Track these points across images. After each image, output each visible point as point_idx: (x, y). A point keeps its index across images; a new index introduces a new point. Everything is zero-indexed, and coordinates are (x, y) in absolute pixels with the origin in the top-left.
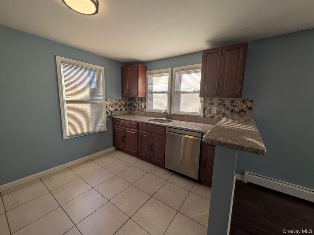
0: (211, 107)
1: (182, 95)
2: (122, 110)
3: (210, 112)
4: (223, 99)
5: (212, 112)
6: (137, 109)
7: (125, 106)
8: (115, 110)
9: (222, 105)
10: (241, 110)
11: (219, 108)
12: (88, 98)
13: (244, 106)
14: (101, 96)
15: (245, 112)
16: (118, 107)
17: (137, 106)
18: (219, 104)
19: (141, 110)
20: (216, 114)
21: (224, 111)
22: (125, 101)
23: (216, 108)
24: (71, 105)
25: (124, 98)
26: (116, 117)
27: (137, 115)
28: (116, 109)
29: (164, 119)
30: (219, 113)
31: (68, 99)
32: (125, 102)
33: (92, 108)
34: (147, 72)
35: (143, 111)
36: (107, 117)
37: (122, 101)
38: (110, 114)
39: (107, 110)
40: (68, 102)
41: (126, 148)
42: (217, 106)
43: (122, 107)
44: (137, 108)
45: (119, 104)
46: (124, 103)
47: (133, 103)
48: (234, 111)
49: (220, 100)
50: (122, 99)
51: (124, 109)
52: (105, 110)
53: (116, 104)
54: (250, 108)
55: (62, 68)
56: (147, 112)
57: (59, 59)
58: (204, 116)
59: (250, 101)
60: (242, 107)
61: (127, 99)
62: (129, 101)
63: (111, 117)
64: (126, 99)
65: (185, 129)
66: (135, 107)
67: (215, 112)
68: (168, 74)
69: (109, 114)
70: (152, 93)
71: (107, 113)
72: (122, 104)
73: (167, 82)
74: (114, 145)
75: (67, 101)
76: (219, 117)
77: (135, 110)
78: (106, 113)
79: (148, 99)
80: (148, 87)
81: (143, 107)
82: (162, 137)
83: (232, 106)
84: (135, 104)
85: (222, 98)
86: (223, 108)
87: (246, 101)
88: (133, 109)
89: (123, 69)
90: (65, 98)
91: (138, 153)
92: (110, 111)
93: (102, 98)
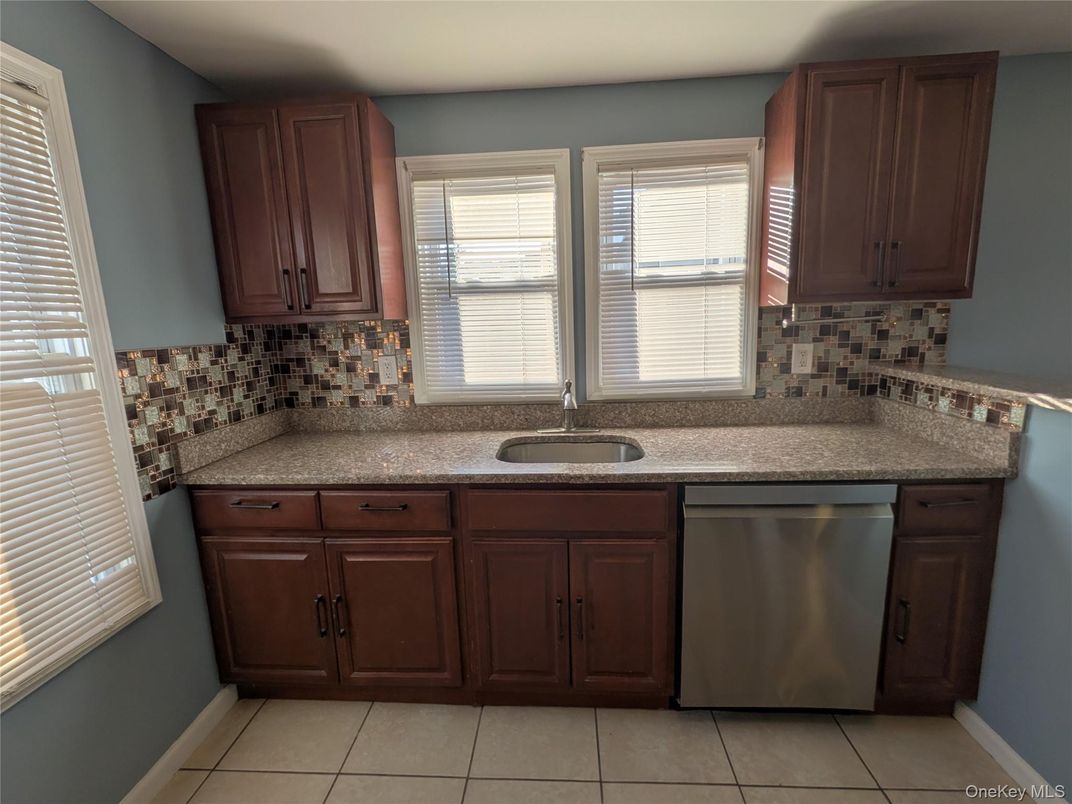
0: (790, 347)
1: (643, 298)
2: (236, 417)
3: (785, 368)
4: (837, 305)
5: (796, 369)
6: (336, 397)
7: (250, 386)
8: (198, 428)
9: (835, 334)
10: (910, 348)
11: (822, 346)
13: (920, 332)
15: (923, 355)
16: (211, 401)
17: (341, 378)
18: (825, 331)
19: (368, 397)
20: (813, 376)
21: (845, 358)
22: (245, 349)
23: (809, 347)
25: (238, 332)
26: (206, 478)
27: (347, 432)
28: (203, 417)
29: (561, 431)
30: (822, 368)
32: (248, 357)
34: (399, 161)
35: (386, 401)
36: (147, 492)
37: (233, 355)
38: (163, 461)
39: (143, 438)
41: (355, 675)
42: (815, 340)
43: (238, 394)
44: (338, 387)
45: (216, 375)
46: (244, 370)
47: (300, 362)
48: (884, 356)
49: (827, 312)
50: (230, 337)
51: (249, 407)
53: (195, 382)
54: (941, 340)
56: (423, 407)
58: (760, 392)
59: (940, 311)
60: (911, 336)
61: (260, 336)
62: (267, 347)
63: (174, 485)
64: (251, 334)
65: (801, 478)
66: (326, 386)
67: (808, 369)
68: (549, 179)
69: (157, 468)
70: (450, 292)
72: (231, 375)
73: (550, 228)
74: (225, 678)
76: (825, 388)
77: (318, 401)
78: (134, 465)
79: (419, 331)
80: (414, 252)
81: (389, 375)
82: (650, 542)
83: (876, 336)
84: (319, 367)
85: (835, 305)
86: (840, 346)
87: (927, 311)
88: (305, 397)
89: (207, 118)
91: (464, 679)
92: (163, 438)
93: (82, 348)
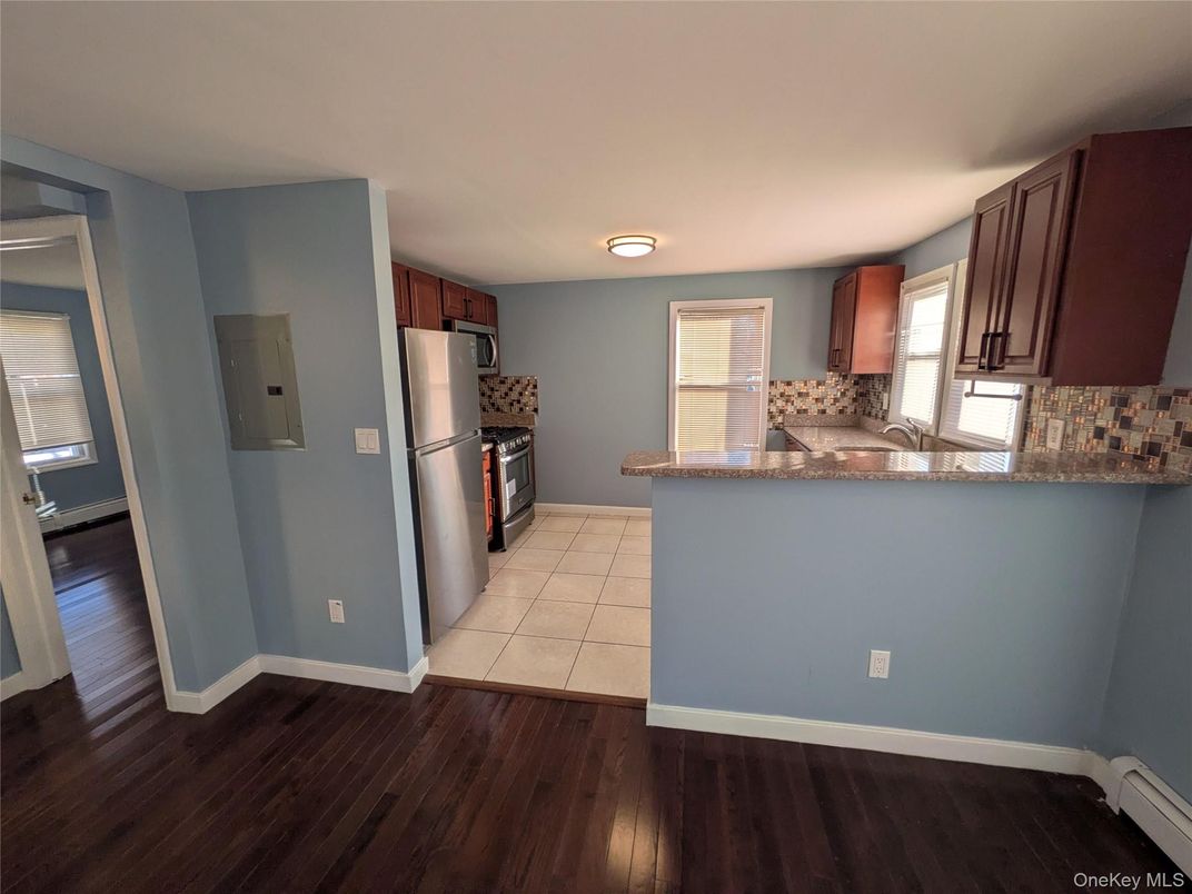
0: (1048, 420)
2: (823, 412)
5: (1048, 443)
6: (873, 412)
7: (837, 400)
8: (799, 412)
12: (723, 380)
13: (1165, 426)
14: (757, 373)
17: (875, 403)
23: (1061, 424)
24: (687, 394)
28: (804, 408)
31: (684, 383)
33: (731, 402)
36: (770, 427)
37: (827, 385)
38: (780, 419)
39: (773, 409)
40: (683, 388)
42: (1067, 418)
43: (827, 402)
46: (834, 392)
50: (828, 378)
51: (833, 409)
52: (763, 407)
55: (678, 322)
57: (674, 306)
60: (1154, 429)
62: (855, 384)
63: (780, 429)
69: (775, 421)
70: (906, 358)
71: (771, 416)
75: (681, 387)
78: (766, 417)
81: (884, 407)
87: (1177, 400)
90: (678, 382)
92: (782, 412)
